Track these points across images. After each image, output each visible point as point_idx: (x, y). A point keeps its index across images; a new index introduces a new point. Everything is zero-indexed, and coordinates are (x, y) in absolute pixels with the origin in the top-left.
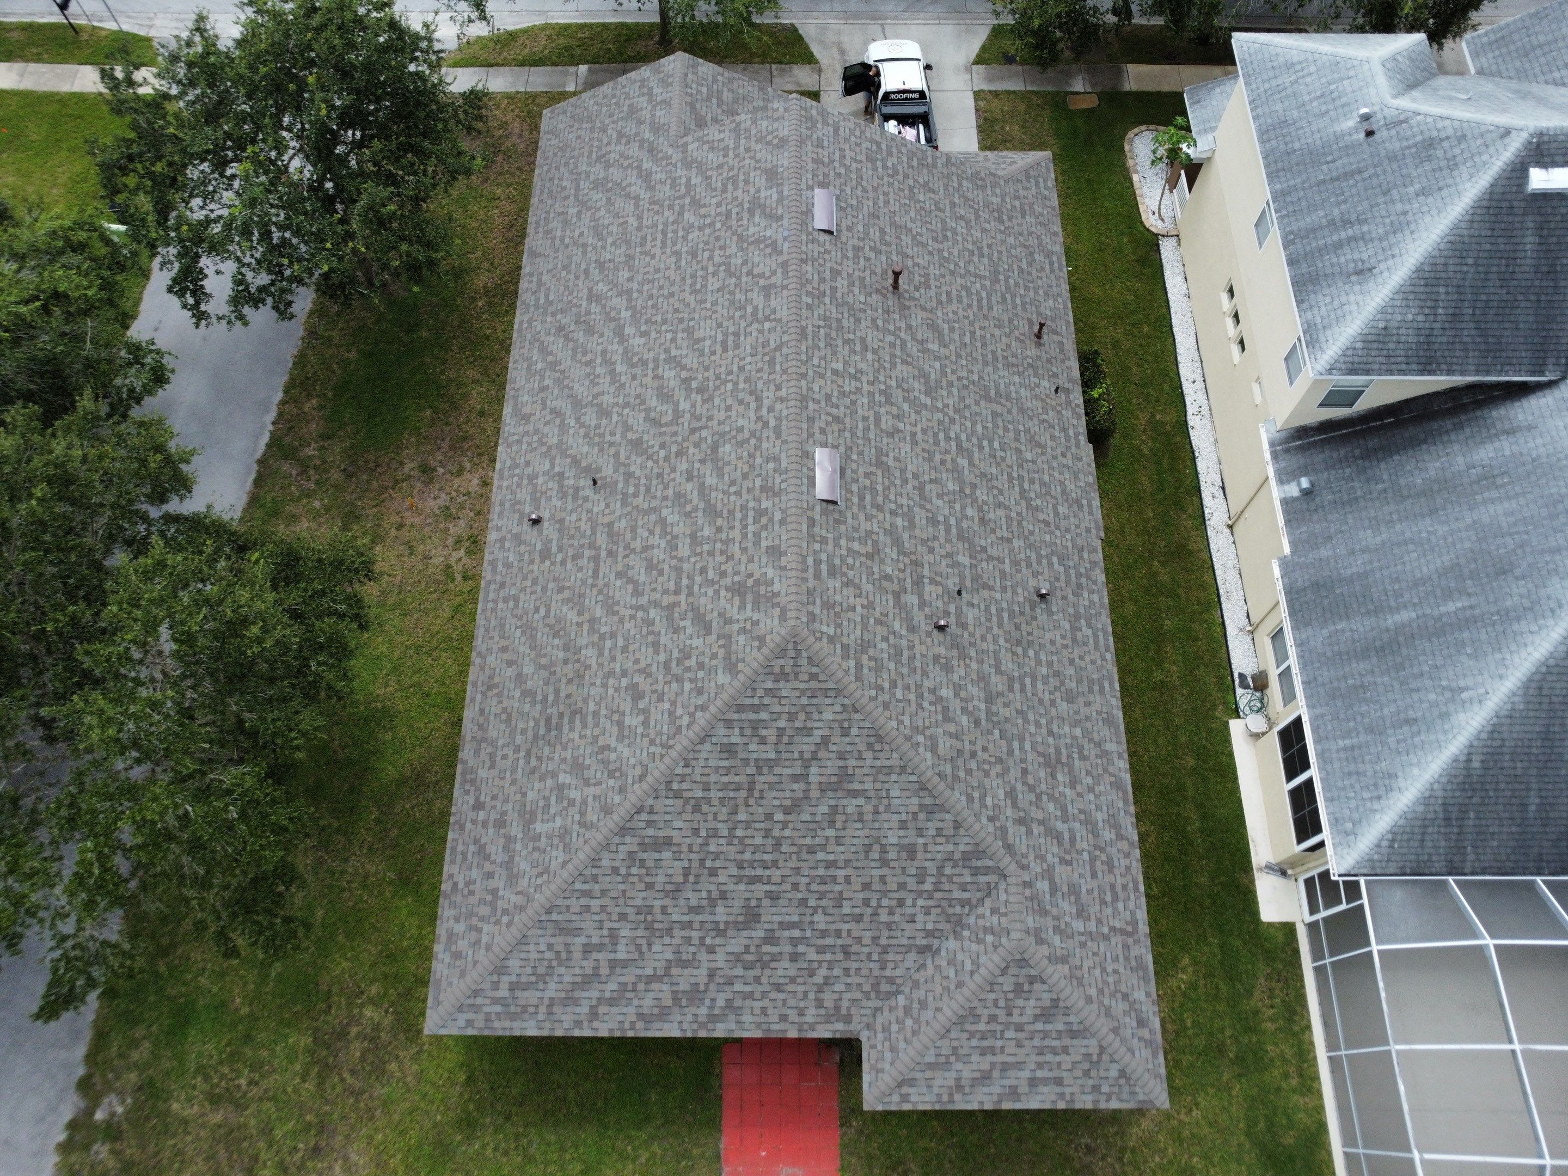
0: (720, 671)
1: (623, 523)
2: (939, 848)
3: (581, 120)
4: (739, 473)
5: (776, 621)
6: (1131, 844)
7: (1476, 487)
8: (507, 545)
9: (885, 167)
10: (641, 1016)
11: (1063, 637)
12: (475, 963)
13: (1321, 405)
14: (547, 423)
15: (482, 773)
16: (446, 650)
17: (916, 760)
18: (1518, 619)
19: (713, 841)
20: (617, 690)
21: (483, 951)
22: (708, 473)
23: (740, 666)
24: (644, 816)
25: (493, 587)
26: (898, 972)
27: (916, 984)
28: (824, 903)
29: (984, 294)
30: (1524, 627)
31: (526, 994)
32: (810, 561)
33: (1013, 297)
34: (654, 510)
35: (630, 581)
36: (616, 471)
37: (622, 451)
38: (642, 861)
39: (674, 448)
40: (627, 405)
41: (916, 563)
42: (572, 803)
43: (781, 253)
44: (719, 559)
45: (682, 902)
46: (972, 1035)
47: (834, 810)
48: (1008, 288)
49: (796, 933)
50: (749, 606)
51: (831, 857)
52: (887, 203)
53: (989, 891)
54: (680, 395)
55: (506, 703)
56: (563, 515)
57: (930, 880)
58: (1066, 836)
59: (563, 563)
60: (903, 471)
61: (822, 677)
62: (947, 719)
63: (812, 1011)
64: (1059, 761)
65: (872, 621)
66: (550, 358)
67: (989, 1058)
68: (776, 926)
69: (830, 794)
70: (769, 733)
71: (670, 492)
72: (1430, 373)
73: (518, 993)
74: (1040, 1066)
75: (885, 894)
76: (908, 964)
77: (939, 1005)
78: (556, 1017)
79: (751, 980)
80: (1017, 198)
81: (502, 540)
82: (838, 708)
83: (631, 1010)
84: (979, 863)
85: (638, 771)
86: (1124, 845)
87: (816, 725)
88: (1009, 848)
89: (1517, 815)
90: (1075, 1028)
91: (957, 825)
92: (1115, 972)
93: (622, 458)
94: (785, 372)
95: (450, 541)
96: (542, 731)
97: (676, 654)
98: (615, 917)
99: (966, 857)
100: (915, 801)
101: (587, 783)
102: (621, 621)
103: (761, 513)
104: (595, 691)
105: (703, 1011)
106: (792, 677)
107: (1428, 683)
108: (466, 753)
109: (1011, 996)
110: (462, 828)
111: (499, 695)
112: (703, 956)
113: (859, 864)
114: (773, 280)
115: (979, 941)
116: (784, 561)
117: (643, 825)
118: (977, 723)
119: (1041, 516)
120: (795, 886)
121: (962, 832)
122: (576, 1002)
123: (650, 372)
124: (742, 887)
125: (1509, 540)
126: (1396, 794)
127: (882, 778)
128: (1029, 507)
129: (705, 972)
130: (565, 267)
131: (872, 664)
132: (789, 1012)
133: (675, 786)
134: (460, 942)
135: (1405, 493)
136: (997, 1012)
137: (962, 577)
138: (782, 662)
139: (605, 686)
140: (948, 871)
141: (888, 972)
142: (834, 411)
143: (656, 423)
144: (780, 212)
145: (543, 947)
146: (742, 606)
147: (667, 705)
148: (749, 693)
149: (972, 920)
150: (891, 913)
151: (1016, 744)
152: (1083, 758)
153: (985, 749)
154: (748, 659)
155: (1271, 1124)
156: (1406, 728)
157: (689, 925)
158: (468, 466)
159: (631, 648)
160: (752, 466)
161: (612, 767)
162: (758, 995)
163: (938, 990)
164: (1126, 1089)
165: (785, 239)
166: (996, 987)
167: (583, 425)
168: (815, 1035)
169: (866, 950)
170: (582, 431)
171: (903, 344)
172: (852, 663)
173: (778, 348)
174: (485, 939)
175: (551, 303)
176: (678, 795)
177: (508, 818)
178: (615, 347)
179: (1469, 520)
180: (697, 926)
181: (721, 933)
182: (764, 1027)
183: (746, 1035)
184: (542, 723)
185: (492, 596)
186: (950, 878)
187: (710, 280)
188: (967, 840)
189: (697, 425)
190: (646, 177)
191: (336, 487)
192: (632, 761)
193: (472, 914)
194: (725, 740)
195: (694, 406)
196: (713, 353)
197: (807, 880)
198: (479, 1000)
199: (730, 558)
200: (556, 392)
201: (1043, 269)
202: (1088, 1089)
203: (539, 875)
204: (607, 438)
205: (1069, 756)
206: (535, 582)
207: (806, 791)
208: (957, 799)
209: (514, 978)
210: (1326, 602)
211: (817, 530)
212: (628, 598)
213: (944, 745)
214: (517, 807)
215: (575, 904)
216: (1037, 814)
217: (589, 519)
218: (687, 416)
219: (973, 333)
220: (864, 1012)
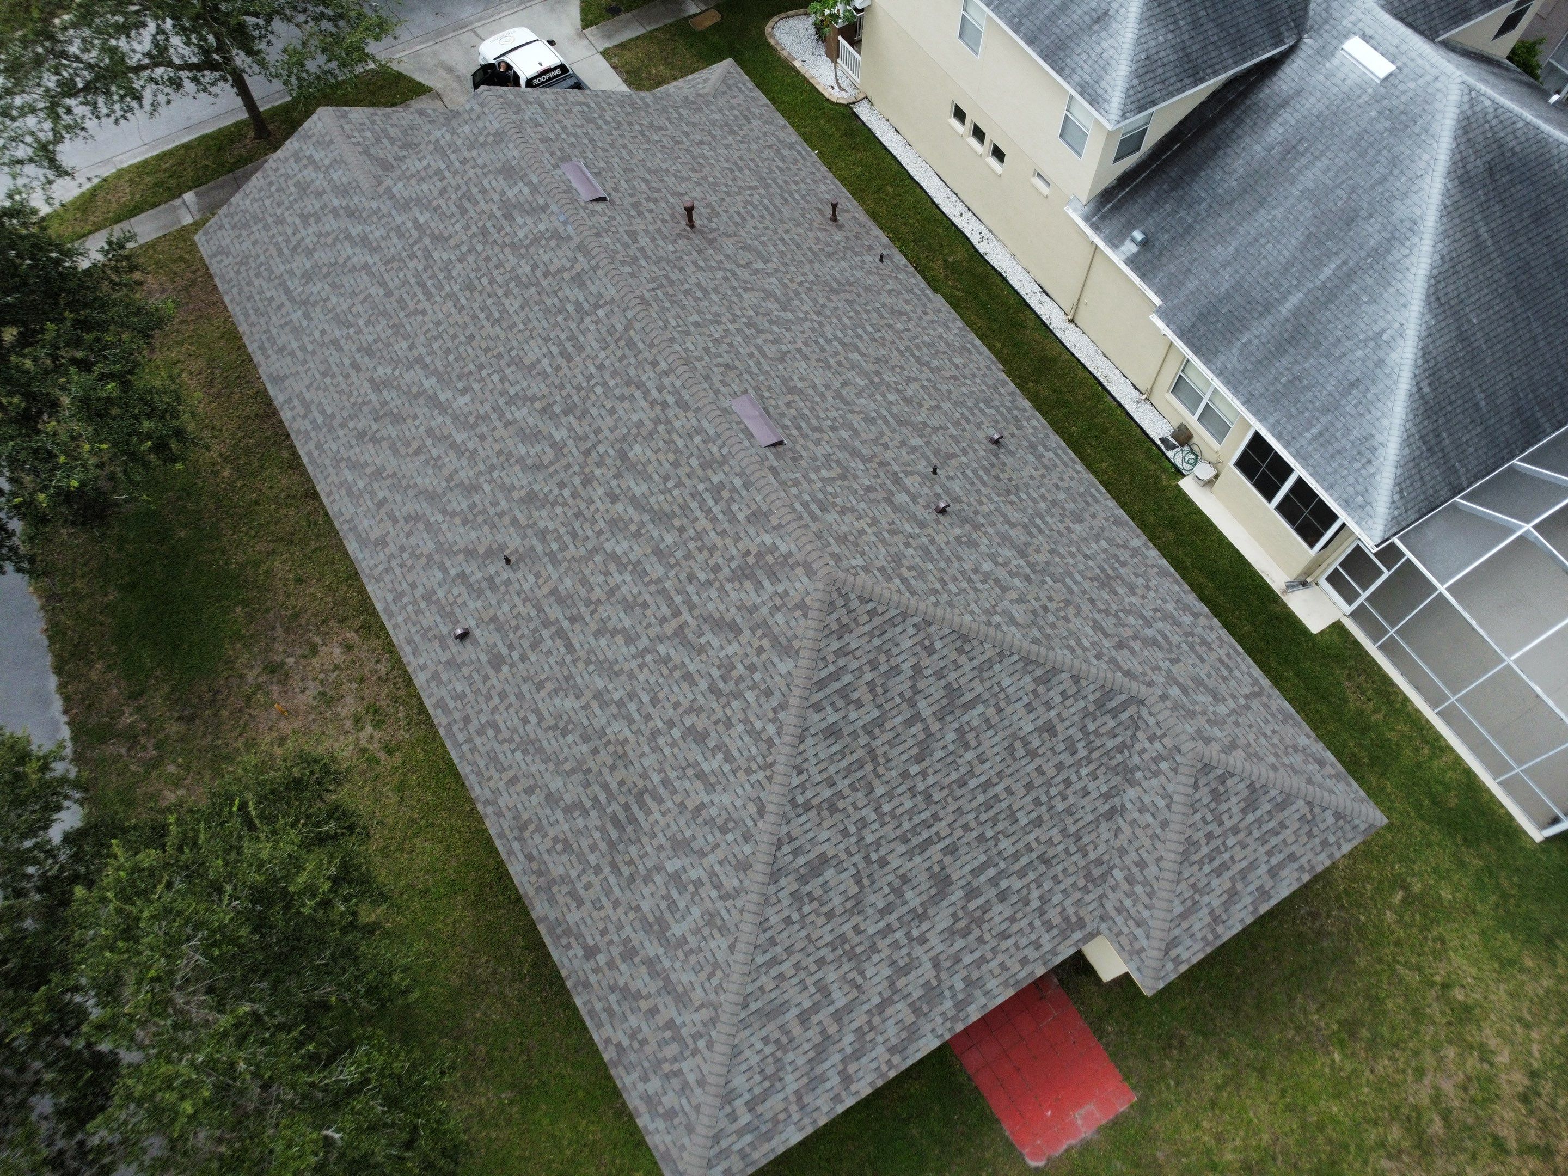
0: (776, 661)
1: (568, 582)
2: (1073, 710)
3: (246, 225)
4: (666, 465)
5: (805, 580)
6: (1207, 617)
7: (1285, 164)
8: (445, 677)
9: (606, 123)
10: (892, 1050)
11: (1036, 469)
12: (697, 1108)
13: (1116, 160)
14: (409, 535)
15: (573, 917)
16: (417, 835)
17: (1008, 639)
18: (1388, 252)
19: (866, 832)
20: (674, 744)
21: (698, 1091)
22: (632, 484)
23: (796, 644)
24: (786, 849)
25: (455, 728)
26: (1101, 849)
27: (1122, 852)
28: (1000, 826)
29: (766, 202)
30: (1396, 255)
31: (768, 1104)
32: (798, 507)
33: (791, 194)
34: (596, 550)
35: (614, 632)
36: (525, 537)
37: (518, 514)
38: (809, 894)
39: (577, 481)
40: (492, 468)
41: (882, 464)
42: (699, 883)
43: (569, 238)
44: (700, 557)
45: (870, 911)
46: (1201, 863)
47: (961, 732)
48: (781, 188)
49: (992, 872)
50: (766, 583)
51: (983, 779)
52: (630, 153)
53: (1135, 723)
54: (547, 427)
55: (552, 833)
56: (491, 612)
57: (1081, 745)
58: (1160, 639)
59: (523, 658)
60: (814, 387)
61: (880, 610)
62: (1005, 589)
63: (1045, 938)
64: (1108, 577)
65: (886, 535)
66: (368, 471)
67: (1227, 875)
68: (969, 878)
69: (949, 718)
70: (862, 693)
71: (601, 524)
72: (1202, 80)
73: (760, 1109)
74: (1270, 853)
75: (1048, 784)
76: (1105, 835)
77: (1157, 855)
78: (810, 1108)
79: (975, 945)
80: (733, 108)
81: (436, 676)
82: (912, 631)
83: (881, 1050)
84: (1114, 704)
85: (752, 808)
86: (1202, 621)
87: (900, 659)
88: (1127, 673)
89: (1476, 416)
90: (1279, 800)
91: (1076, 679)
92: (1274, 732)
93: (523, 521)
94: (651, 345)
95: (348, 724)
96: (614, 834)
97: (716, 673)
98: (813, 968)
99: (1100, 704)
100: (1028, 678)
101: (702, 854)
102: (631, 676)
103: (717, 490)
104: (650, 760)
105: (948, 1004)
106: (852, 625)
107: (1349, 344)
108: (539, 909)
109: (1213, 805)
110: (587, 985)
111: (539, 828)
112: (918, 951)
113: (1011, 770)
114: (578, 267)
115: (1155, 775)
116: (774, 521)
117: (790, 858)
118: (1028, 579)
119: (947, 374)
120: (966, 828)
121: (1084, 683)
122: (823, 1079)
123: (497, 423)
124: (918, 860)
125: (1340, 192)
126: (1381, 450)
127: (987, 675)
128: (932, 371)
129: (929, 965)
130: (324, 374)
131: (914, 573)
132: (1026, 952)
133: (800, 800)
134: (664, 1100)
135: (1228, 199)
136: (1210, 828)
137: (927, 459)
138: (835, 616)
139: (656, 749)
140: (1091, 727)
141: (1092, 856)
142: (720, 360)
143: (538, 467)
144: (541, 201)
145: (759, 1045)
146: (759, 587)
147: (740, 728)
148: (821, 665)
149: (1136, 760)
150: (1064, 799)
151: (1068, 581)
152: (1123, 564)
153: (1050, 599)
154: (799, 632)
155: (1433, 799)
156: (1354, 392)
157: (889, 929)
158: (318, 640)
159: (661, 696)
160: (677, 451)
161: (720, 822)
162: (989, 956)
163: (1147, 842)
164: (1348, 827)
165: (565, 223)
166: (1197, 806)
167: (454, 514)
168: (1060, 959)
169: (1061, 847)
170: (457, 520)
171: (733, 273)
172: (897, 581)
173: (629, 326)
174: (691, 1078)
175: (333, 416)
176: (807, 807)
177: (635, 942)
178: (440, 420)
179: (1296, 193)
180: (896, 925)
181: (921, 917)
182: (1012, 981)
183: (1000, 1000)
184: (610, 827)
185: (461, 738)
186: (1096, 733)
187: (507, 302)
188: (1092, 688)
189: (588, 444)
190: (364, 241)
191: (182, 739)
192: (738, 803)
193: (659, 1063)
194: (824, 725)
195: (571, 429)
196: (559, 368)
197: (973, 815)
198: (724, 1143)
199: (712, 549)
200: (398, 498)
201: (796, 161)
202: (1319, 849)
203: (711, 976)
204: (492, 511)
205: (1113, 569)
206: (503, 695)
207: (926, 729)
208: (1060, 655)
209: (747, 1097)
210: (1219, 325)
211: (783, 476)
212: (624, 650)
213: (1018, 612)
214: (638, 925)
215: (766, 981)
216: (1126, 633)
217: (525, 600)
218: (570, 443)
219: (782, 239)
220: (1091, 908)
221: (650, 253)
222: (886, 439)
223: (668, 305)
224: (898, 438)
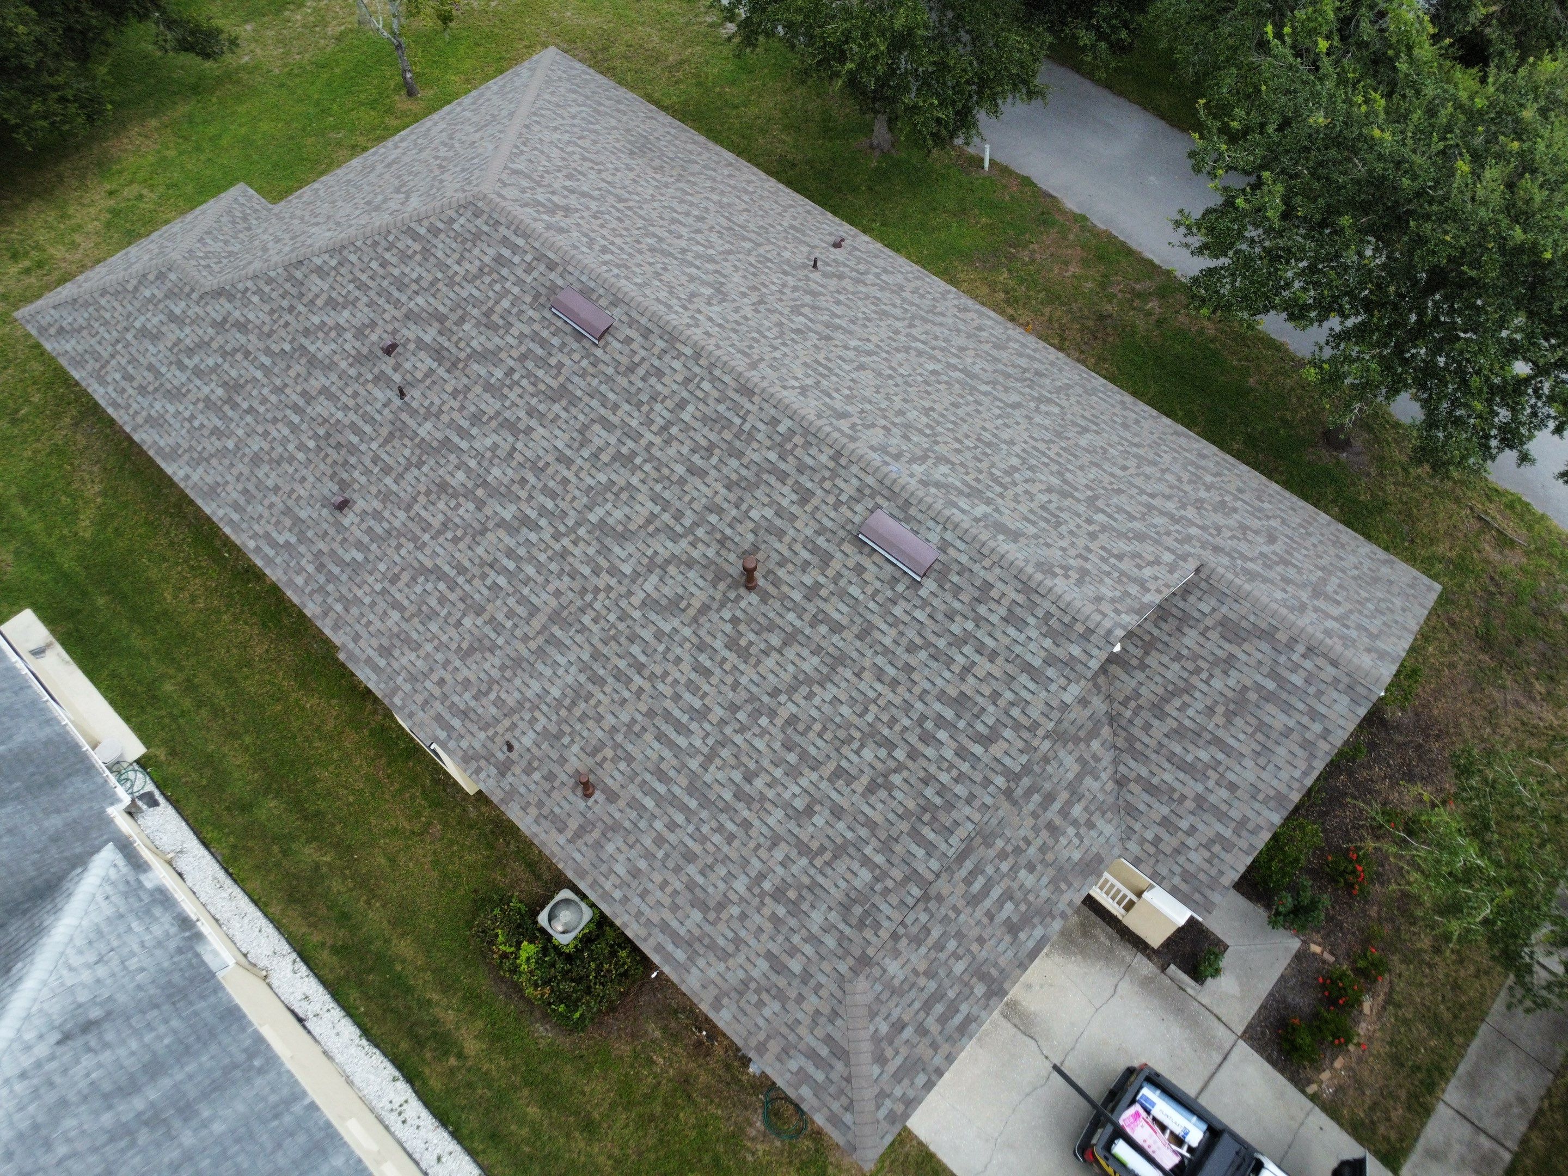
58: (186, 361)
60: (542, 419)
62: (329, 301)
92: (96, 334)
118: (307, 332)
119: (404, 579)
153: (286, 325)
171: (673, 536)
201: (674, 908)
221: (772, 480)
222: (456, 405)
223: (721, 408)
224: (445, 418)
